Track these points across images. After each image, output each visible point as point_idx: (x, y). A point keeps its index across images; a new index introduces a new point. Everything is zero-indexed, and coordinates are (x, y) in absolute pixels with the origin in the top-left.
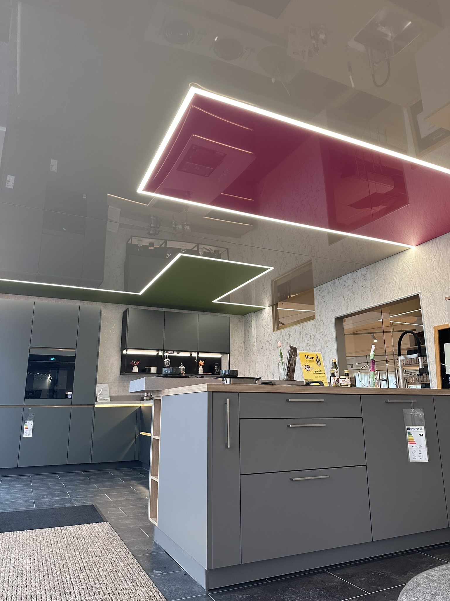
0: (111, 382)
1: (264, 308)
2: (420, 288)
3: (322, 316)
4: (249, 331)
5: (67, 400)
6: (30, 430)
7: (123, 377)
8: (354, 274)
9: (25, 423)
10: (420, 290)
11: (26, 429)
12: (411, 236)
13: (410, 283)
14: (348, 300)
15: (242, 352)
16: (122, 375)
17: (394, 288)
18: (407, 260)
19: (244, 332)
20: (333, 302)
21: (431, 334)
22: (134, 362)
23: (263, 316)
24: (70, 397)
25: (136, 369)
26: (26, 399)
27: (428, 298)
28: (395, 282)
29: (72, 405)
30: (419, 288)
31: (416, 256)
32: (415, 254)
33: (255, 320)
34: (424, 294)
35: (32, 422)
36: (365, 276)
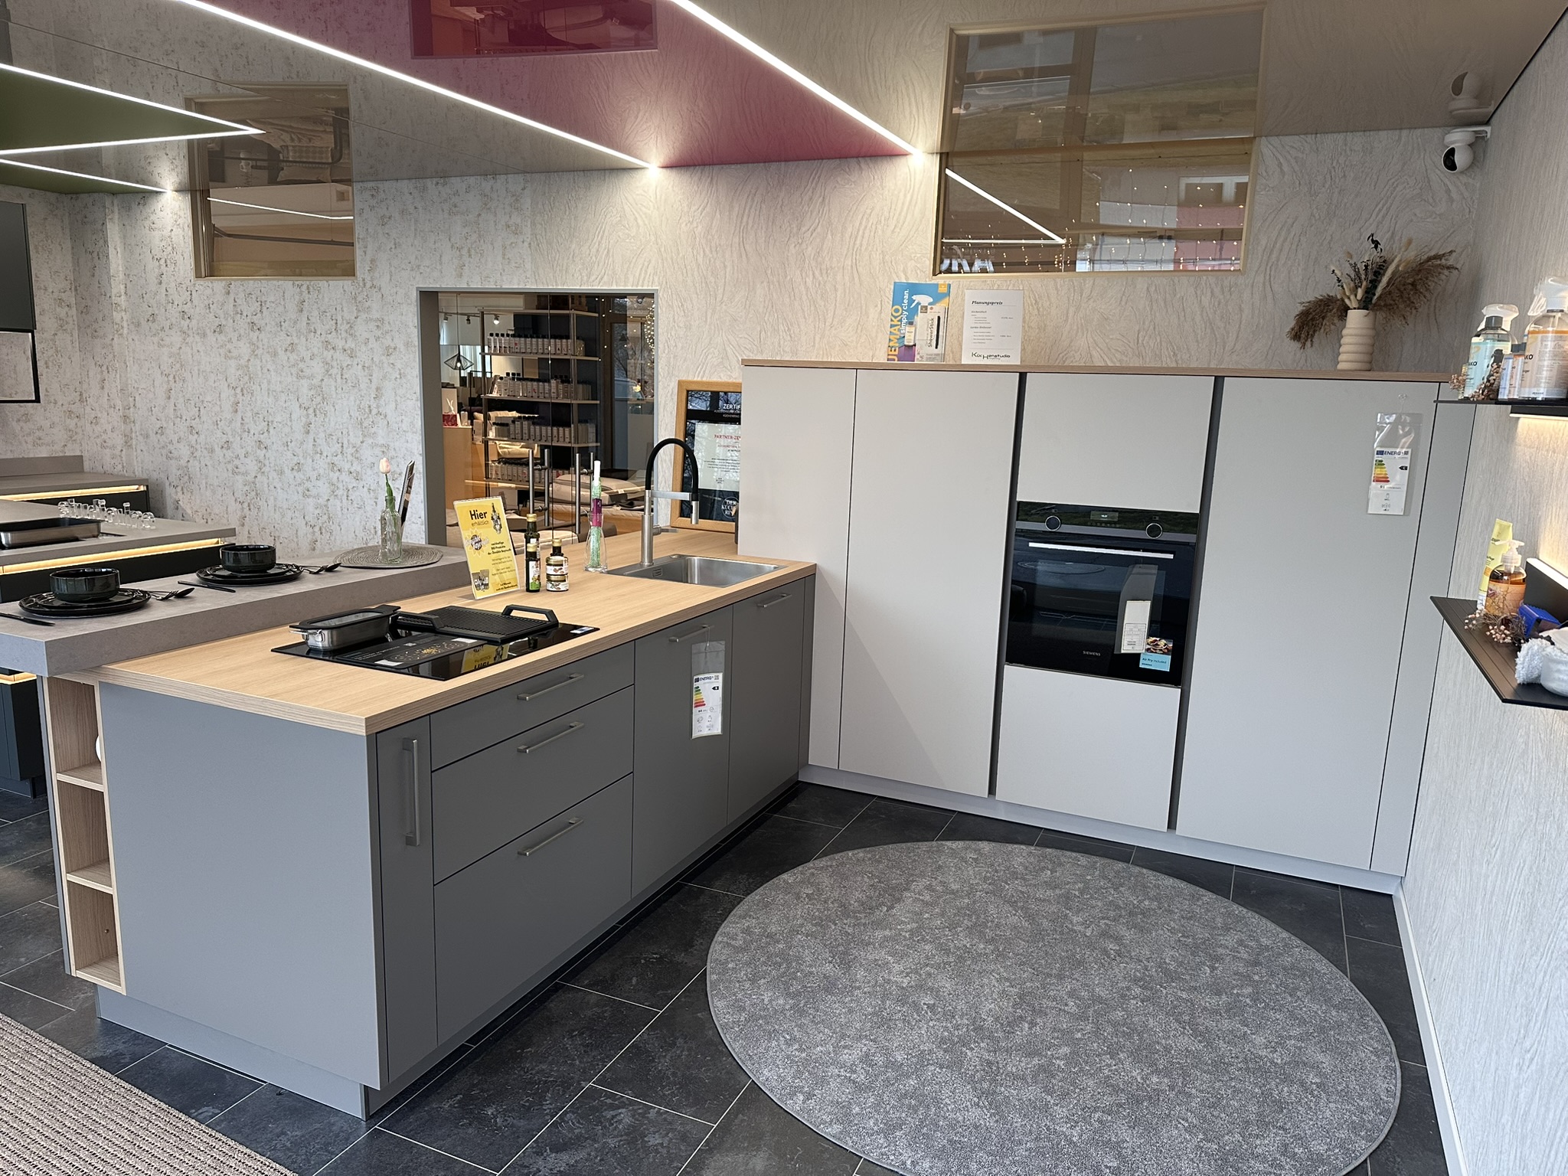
1: (157, 194)
2: (659, 278)
3: (377, 275)
4: (95, 254)
8: (487, 185)
10: (657, 284)
12: (653, 136)
13: (635, 258)
14: (464, 252)
15: (70, 320)
17: (594, 258)
18: (635, 197)
19: (73, 254)
20: (416, 242)
21: (669, 395)
23: (153, 217)
27: (672, 307)
28: (597, 243)
30: (656, 279)
31: (658, 194)
32: (656, 187)
33: (116, 221)
34: (665, 296)
36: (517, 200)
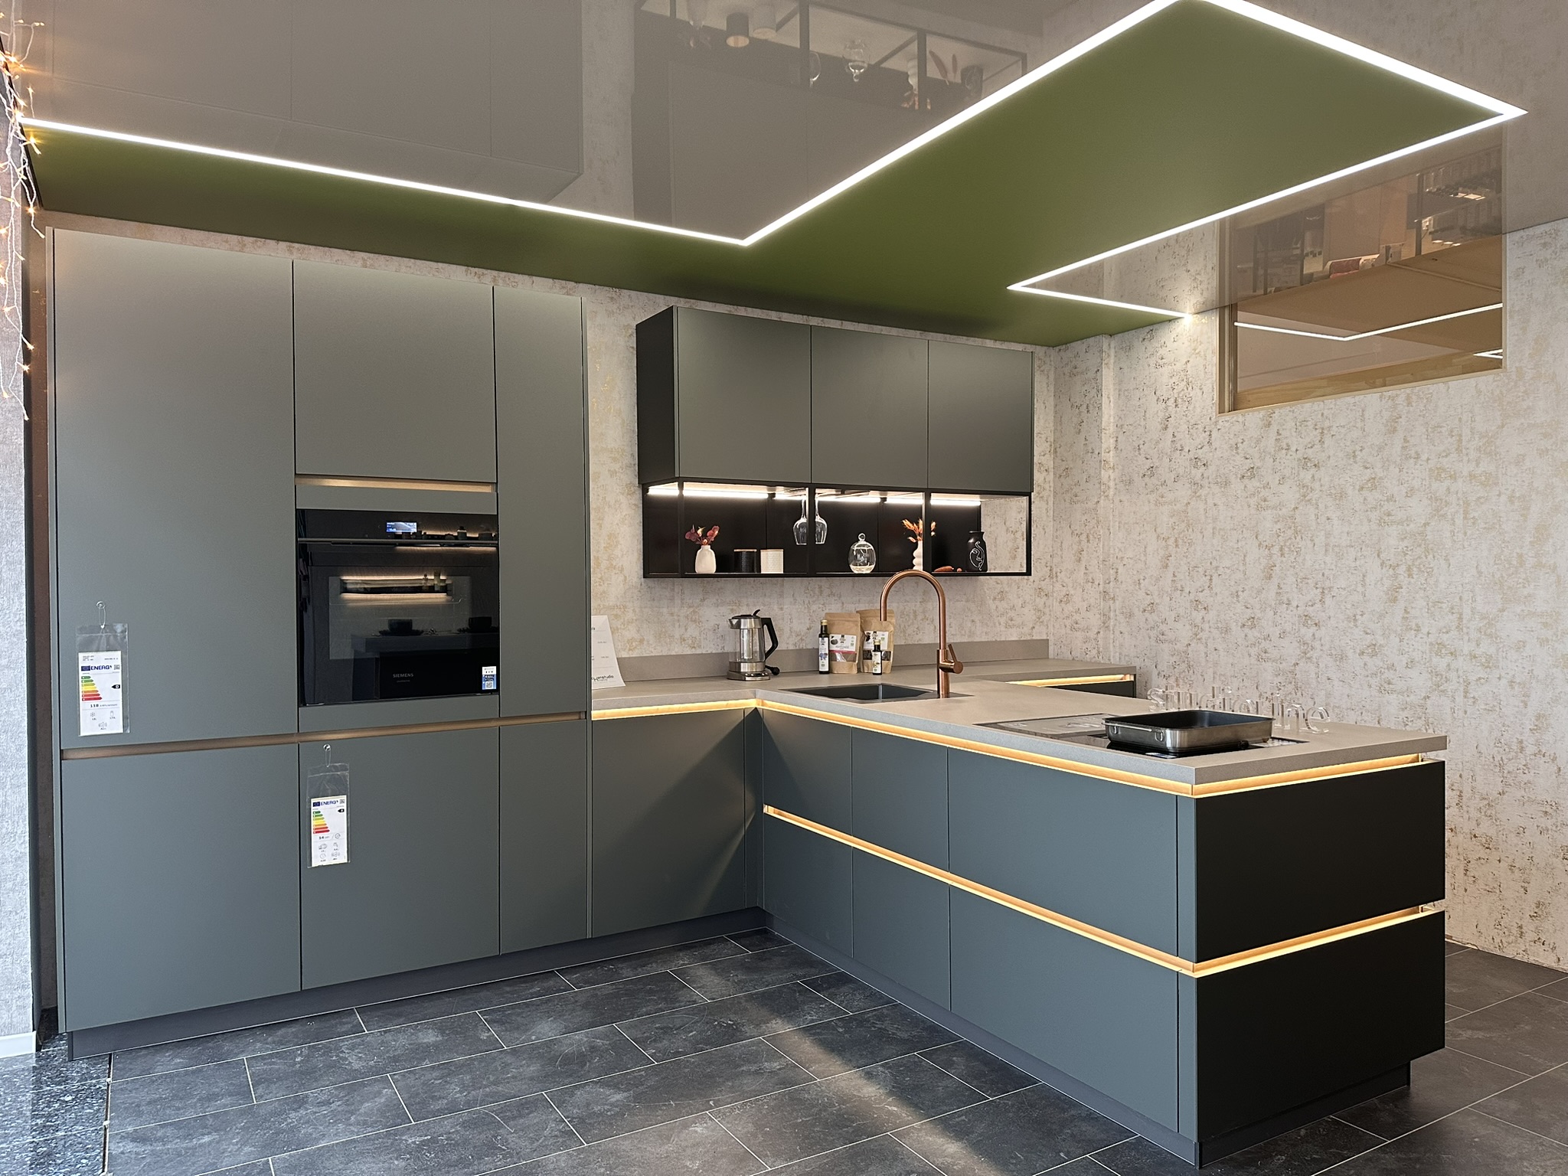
0: (612, 608)
1: (1171, 320)
4: (1085, 408)
5: (478, 699)
6: (338, 836)
7: (653, 585)
9: (314, 809)
11: (321, 835)
16: (647, 580)
19: (1056, 412)
22: (700, 531)
23: (1162, 352)
24: (489, 685)
25: (706, 561)
26: (305, 705)
29: (500, 718)
33: (1111, 366)
35: (342, 802)
